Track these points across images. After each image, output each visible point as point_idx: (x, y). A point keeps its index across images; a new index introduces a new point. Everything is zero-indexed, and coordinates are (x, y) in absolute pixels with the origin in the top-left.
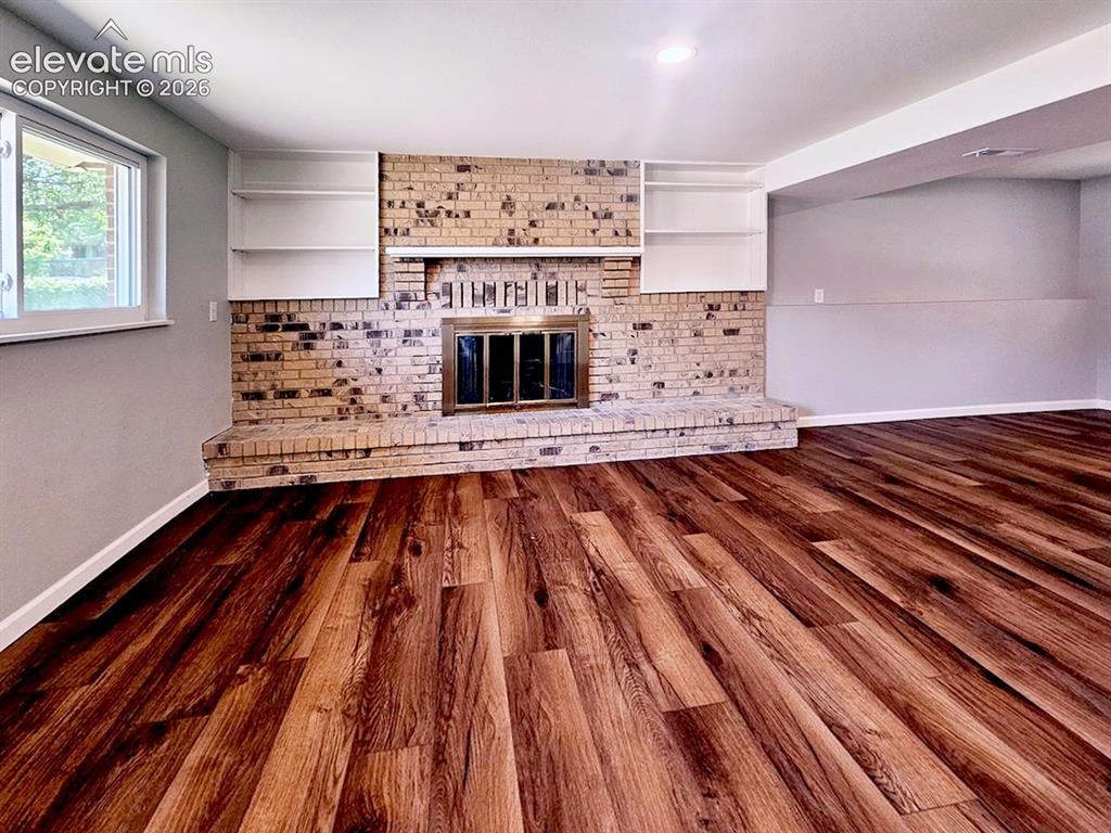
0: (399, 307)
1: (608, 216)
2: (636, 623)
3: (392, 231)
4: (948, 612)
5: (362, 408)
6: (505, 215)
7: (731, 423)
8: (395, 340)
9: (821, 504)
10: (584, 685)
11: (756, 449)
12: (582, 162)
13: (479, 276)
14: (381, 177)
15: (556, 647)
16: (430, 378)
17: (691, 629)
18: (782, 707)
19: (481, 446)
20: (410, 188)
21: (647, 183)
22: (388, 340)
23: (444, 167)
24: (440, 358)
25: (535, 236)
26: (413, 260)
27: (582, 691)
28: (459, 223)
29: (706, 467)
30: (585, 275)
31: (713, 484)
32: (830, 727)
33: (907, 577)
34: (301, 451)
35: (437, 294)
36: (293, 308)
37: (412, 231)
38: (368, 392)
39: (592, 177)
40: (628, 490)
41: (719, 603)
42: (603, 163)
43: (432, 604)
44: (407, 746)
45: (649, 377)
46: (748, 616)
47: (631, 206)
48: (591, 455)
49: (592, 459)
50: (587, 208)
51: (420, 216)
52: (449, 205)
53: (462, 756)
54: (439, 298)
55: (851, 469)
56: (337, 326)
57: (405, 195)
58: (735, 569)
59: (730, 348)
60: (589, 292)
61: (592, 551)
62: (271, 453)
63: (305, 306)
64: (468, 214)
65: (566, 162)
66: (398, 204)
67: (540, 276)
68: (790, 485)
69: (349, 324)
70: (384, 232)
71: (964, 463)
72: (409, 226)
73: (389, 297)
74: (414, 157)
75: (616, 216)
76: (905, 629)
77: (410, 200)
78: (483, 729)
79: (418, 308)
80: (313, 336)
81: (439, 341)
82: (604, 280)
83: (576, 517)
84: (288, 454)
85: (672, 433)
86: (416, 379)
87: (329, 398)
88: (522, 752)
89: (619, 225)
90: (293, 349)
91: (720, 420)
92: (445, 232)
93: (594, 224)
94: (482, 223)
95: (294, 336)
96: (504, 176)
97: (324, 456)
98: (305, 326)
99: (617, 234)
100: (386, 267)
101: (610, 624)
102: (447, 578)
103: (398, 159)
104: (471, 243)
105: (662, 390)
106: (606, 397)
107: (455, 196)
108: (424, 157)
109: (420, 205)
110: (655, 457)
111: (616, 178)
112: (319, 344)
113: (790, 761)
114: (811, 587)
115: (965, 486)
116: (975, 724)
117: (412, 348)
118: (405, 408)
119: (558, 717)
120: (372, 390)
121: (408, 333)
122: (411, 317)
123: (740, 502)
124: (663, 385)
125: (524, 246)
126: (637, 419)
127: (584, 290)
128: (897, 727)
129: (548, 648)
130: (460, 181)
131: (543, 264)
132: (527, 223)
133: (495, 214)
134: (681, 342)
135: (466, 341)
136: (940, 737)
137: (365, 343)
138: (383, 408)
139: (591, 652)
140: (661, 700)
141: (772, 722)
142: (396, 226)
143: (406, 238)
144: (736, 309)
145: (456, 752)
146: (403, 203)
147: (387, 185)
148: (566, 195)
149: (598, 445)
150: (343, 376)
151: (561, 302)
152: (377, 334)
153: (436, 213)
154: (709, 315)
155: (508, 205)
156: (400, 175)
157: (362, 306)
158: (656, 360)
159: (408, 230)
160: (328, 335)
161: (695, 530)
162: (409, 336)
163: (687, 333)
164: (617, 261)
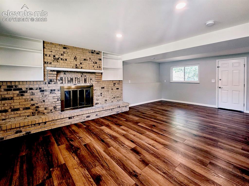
0: (49, 83)
1: (96, 63)
2: (120, 140)
3: (47, 63)
4: (156, 129)
5: (39, 112)
6: (75, 61)
7: (119, 107)
8: (48, 92)
9: (136, 118)
10: (118, 150)
11: (123, 111)
12: (91, 50)
13: (69, 76)
14: (44, 48)
15: (110, 147)
16: (58, 102)
17: (128, 139)
18: (143, 144)
19: (73, 117)
20: (51, 51)
21: (103, 57)
22: (46, 93)
23: (60, 47)
24: (60, 97)
25: (82, 66)
26: (54, 71)
27: (118, 151)
28: (64, 62)
29: (117, 116)
30: (92, 76)
31: (120, 118)
32: (149, 144)
33: (150, 126)
34: (26, 125)
35: (59, 80)
36: (17, 84)
37: (52, 63)
38: (41, 107)
39: (93, 54)
40: (106, 122)
41: (130, 135)
42: (95, 51)
43: (83, 148)
44: (96, 166)
45: (104, 99)
46: (134, 135)
47: (100, 61)
48: (96, 117)
49: (96, 118)
50: (92, 61)
51: (54, 59)
52: (62, 57)
53: (106, 164)
54: (59, 81)
55: (138, 113)
56: (31, 89)
57: (50, 53)
58: (129, 130)
59: (118, 92)
60: (93, 80)
61: (107, 132)
62: (16, 127)
63: (21, 83)
64: (66, 60)
65: (88, 50)
66: (48, 55)
67: (83, 76)
68: (131, 116)
69: (35, 88)
70: (45, 63)
71: (151, 110)
72: (51, 62)
73: (46, 81)
74: (52, 43)
75: (97, 63)
76: (152, 132)
77: (51, 55)
78: (107, 160)
79: (54, 84)
80: (24, 92)
81: (60, 92)
82: (96, 77)
83: (100, 128)
84: (22, 127)
85: (110, 110)
86: (54, 103)
87: (29, 110)
88: (114, 160)
89: (98, 65)
90: (17, 96)
91: (118, 106)
92: (61, 64)
93: (93, 65)
94: (69, 62)
95: (18, 92)
96: (74, 51)
97: (33, 126)
98: (21, 89)
99: (98, 67)
100: (45, 72)
101: (116, 142)
102: (83, 143)
103: (48, 43)
104: (67, 67)
105: (106, 102)
106: (97, 104)
107: (63, 55)
108: (55, 43)
109: (54, 56)
110: (108, 115)
111: (97, 55)
112: (26, 94)
113: (146, 149)
114: (140, 130)
115: (152, 113)
116: (162, 140)
117: (53, 94)
118: (51, 110)
119: (116, 155)
120: (42, 106)
121: (51, 90)
122: (52, 86)
123: (125, 120)
124: (107, 100)
125: (79, 69)
126: (104, 108)
127: (92, 80)
128: (155, 142)
129: (109, 147)
130: (64, 51)
131: (83, 73)
132: (80, 63)
133: (73, 60)
134: (110, 91)
135: (67, 92)
136: (159, 142)
137: (40, 93)
138: (45, 111)
139: (116, 146)
140: (129, 148)
141: (143, 146)
142: (48, 61)
143: (50, 65)
144: (118, 84)
145: (105, 164)
146: (50, 55)
147: (45, 50)
148: (88, 57)
149: (97, 114)
150: (34, 103)
151: (87, 82)
152: (43, 91)
153: (58, 59)
154: (114, 85)
155: (75, 58)
156: (49, 47)
157: (39, 83)
158: (105, 95)
159: (51, 63)
160: (28, 92)
161: (121, 126)
162: (52, 91)
163: (110, 89)
164: (99, 73)
